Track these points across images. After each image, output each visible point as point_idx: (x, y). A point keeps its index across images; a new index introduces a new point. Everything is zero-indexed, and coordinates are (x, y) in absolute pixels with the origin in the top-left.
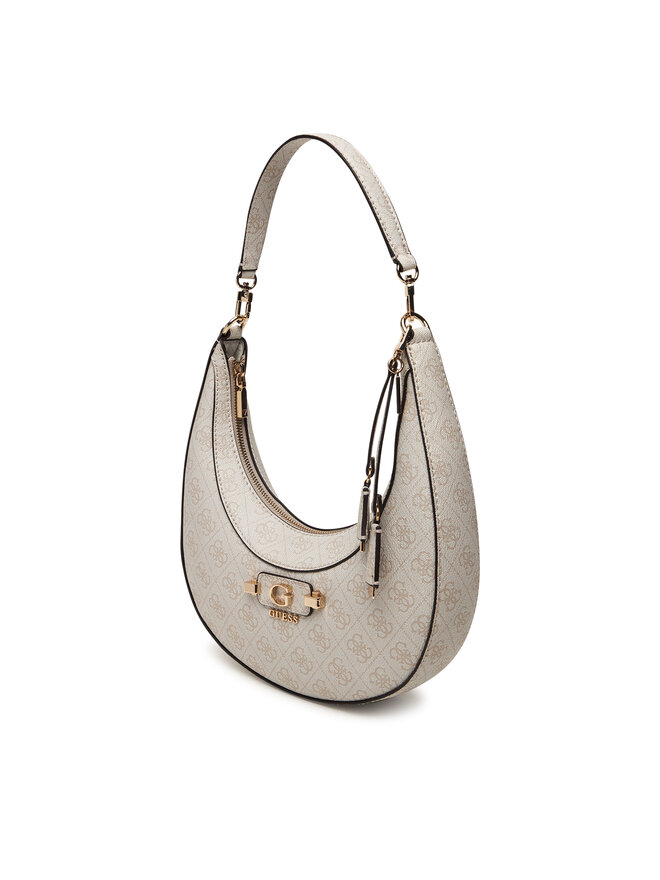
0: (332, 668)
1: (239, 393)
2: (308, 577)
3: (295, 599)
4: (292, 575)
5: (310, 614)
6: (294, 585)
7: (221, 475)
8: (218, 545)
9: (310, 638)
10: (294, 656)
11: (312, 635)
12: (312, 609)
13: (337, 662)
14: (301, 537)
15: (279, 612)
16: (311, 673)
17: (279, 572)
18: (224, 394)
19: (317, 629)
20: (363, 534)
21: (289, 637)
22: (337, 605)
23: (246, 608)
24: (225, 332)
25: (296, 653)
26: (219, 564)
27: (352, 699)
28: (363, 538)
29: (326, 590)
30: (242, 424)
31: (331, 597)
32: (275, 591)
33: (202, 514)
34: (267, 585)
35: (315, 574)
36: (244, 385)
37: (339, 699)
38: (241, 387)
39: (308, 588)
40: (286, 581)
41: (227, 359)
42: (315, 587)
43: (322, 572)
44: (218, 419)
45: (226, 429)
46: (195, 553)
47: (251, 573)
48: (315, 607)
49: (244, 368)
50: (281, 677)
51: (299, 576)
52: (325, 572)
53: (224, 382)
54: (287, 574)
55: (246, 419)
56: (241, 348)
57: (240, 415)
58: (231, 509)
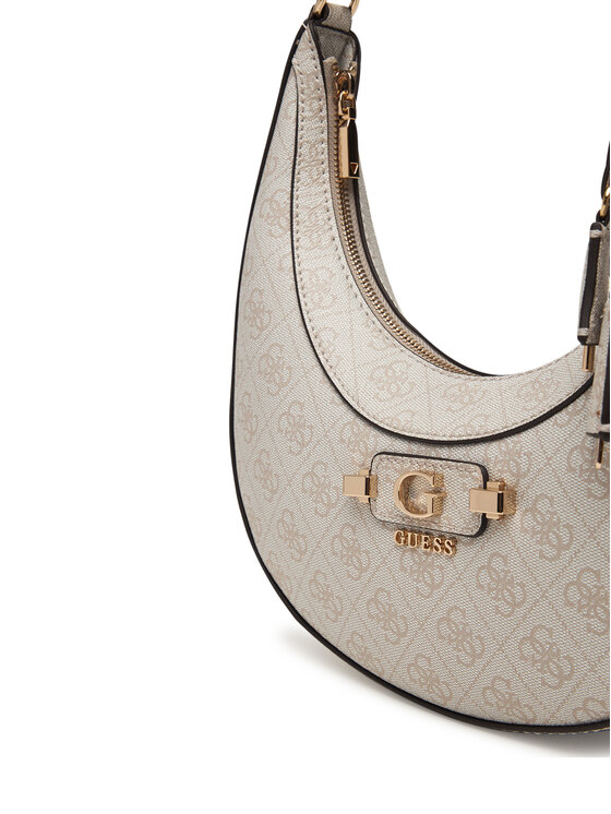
0: (528, 649)
1: (344, 132)
2: (476, 453)
3: (448, 502)
4: (444, 452)
5: (480, 533)
6: (447, 472)
7: (304, 278)
8: (295, 411)
9: (480, 586)
10: (444, 626)
11: (485, 578)
12: (485, 521)
13: (541, 636)
14: (460, 386)
15: (415, 534)
16: (480, 663)
17: (415, 449)
18: (315, 130)
19: (497, 564)
20: (583, 322)
21: (433, 587)
22: (542, 506)
23: (347, 533)
24: (319, 10)
25: (449, 620)
26: (296, 448)
27: (572, 721)
28: (584, 332)
29: (519, 476)
30: (350, 189)
31: (528, 491)
32: (407, 489)
33: (267, 356)
34: (391, 477)
35: (494, 445)
36: (353, 113)
37: (539, 722)
38: (347, 117)
39: (478, 474)
40: (429, 466)
41: (321, 59)
42: (494, 472)
43: (509, 440)
44: (302, 176)
45: (318, 196)
46: (252, 433)
47: (358, 458)
48: (493, 514)
49: (353, 85)
50: (416, 676)
51: (458, 453)
52: (515, 438)
53: (316, 105)
54: (433, 452)
55: (355, 183)
56: (350, 52)
57: (345, 173)
58: (324, 340)
